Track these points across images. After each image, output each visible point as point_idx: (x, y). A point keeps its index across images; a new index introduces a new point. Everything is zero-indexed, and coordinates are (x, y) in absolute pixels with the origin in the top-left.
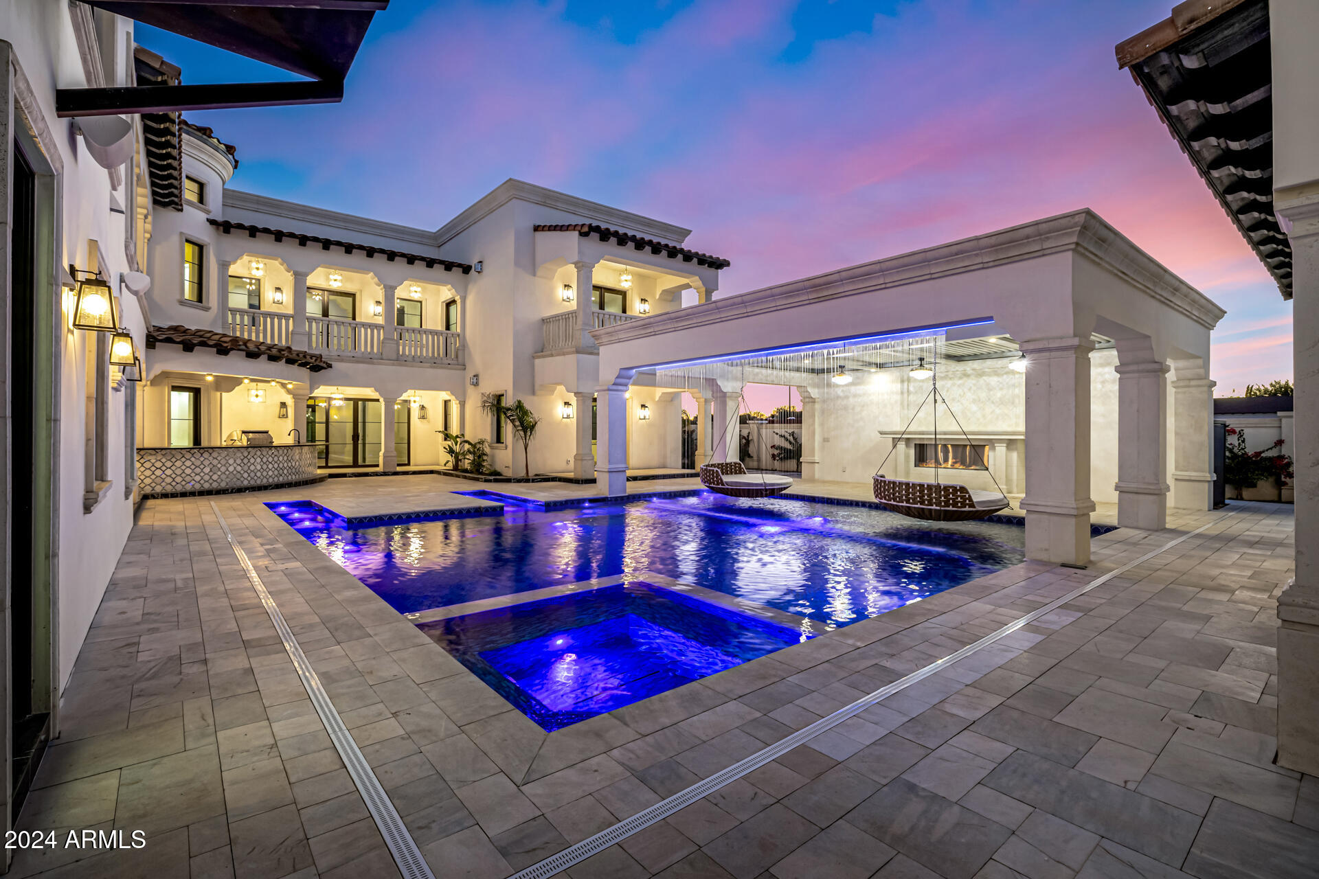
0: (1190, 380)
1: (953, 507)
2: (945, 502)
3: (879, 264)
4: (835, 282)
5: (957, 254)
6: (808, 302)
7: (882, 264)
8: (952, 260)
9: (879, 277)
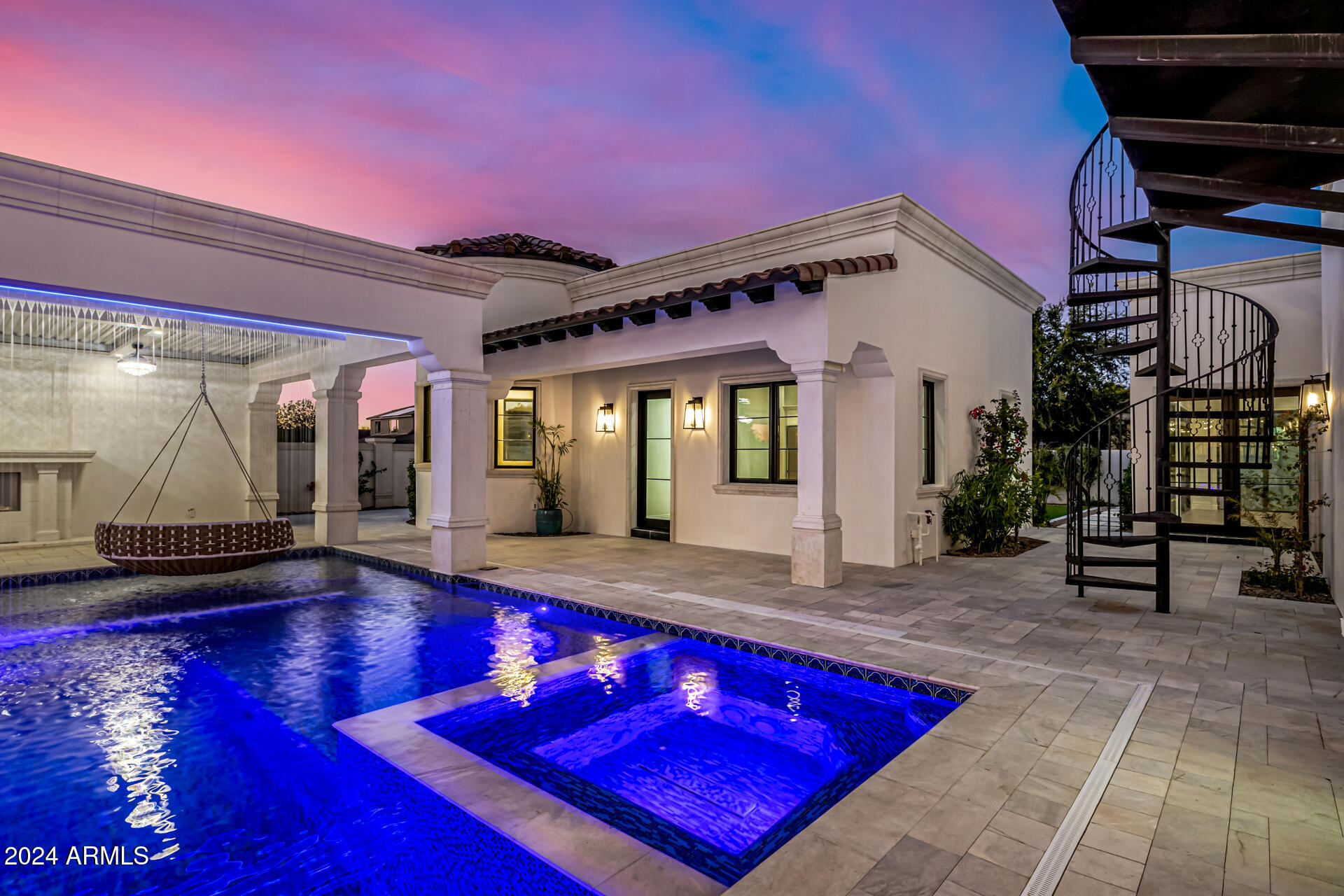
0: (264, 403)
1: (200, 554)
2: (164, 550)
3: (306, 231)
4: (225, 223)
5: (399, 262)
6: (149, 230)
7: (311, 233)
8: (393, 265)
9: (297, 246)
